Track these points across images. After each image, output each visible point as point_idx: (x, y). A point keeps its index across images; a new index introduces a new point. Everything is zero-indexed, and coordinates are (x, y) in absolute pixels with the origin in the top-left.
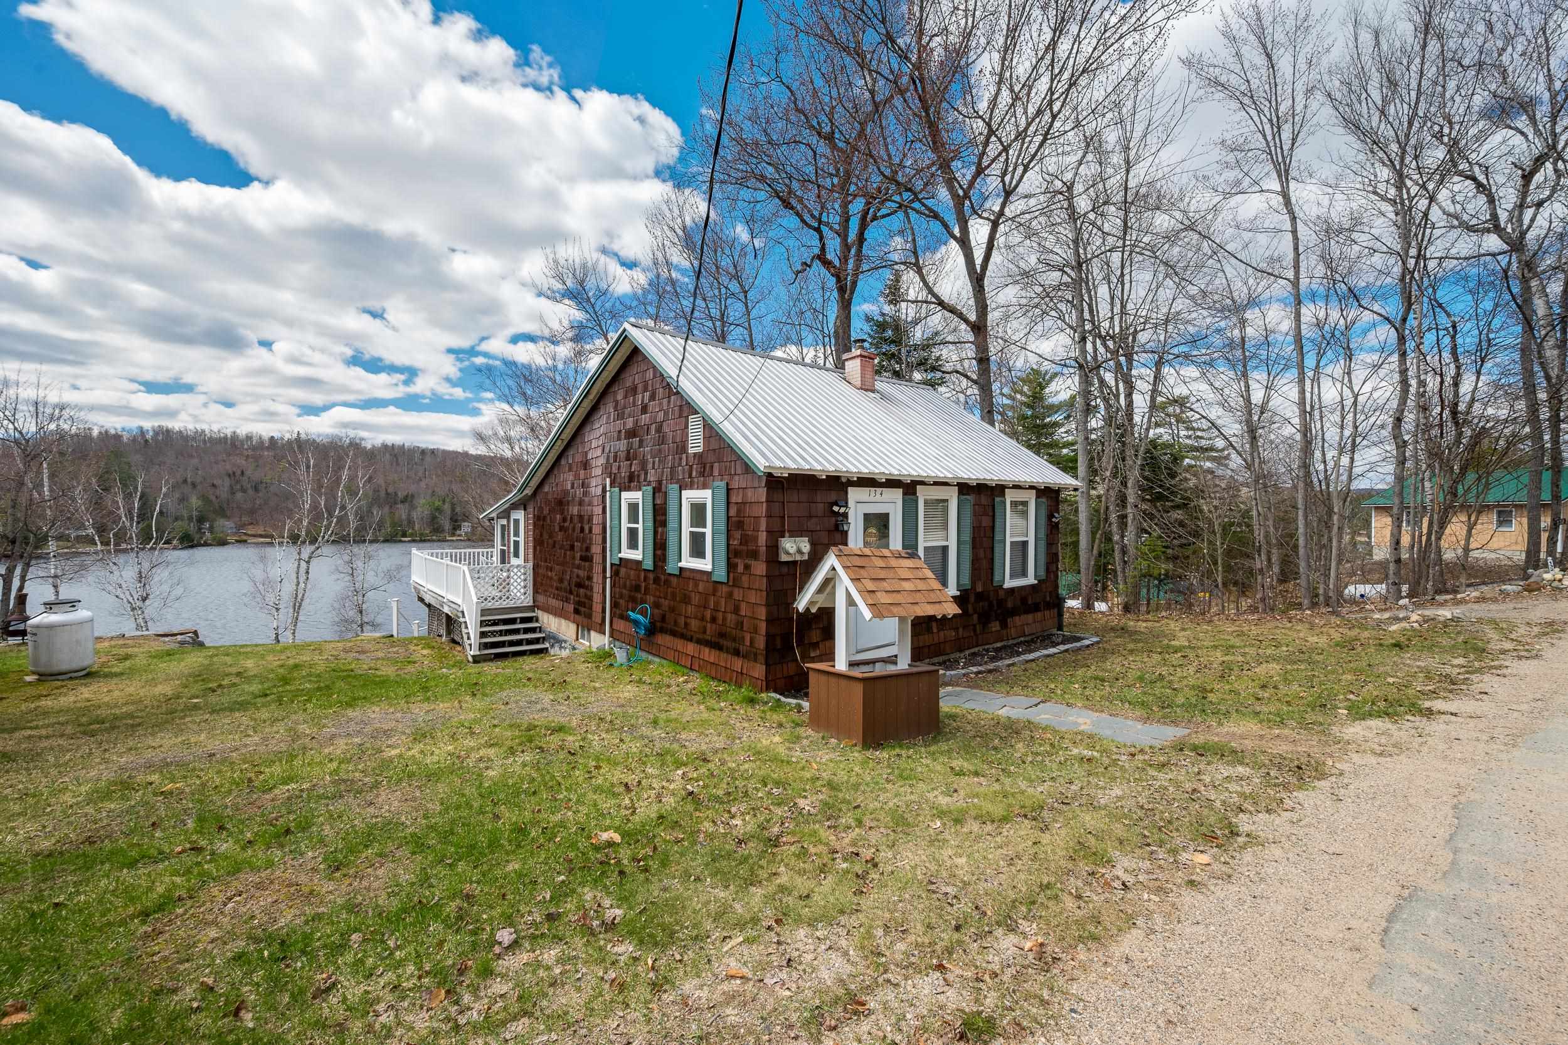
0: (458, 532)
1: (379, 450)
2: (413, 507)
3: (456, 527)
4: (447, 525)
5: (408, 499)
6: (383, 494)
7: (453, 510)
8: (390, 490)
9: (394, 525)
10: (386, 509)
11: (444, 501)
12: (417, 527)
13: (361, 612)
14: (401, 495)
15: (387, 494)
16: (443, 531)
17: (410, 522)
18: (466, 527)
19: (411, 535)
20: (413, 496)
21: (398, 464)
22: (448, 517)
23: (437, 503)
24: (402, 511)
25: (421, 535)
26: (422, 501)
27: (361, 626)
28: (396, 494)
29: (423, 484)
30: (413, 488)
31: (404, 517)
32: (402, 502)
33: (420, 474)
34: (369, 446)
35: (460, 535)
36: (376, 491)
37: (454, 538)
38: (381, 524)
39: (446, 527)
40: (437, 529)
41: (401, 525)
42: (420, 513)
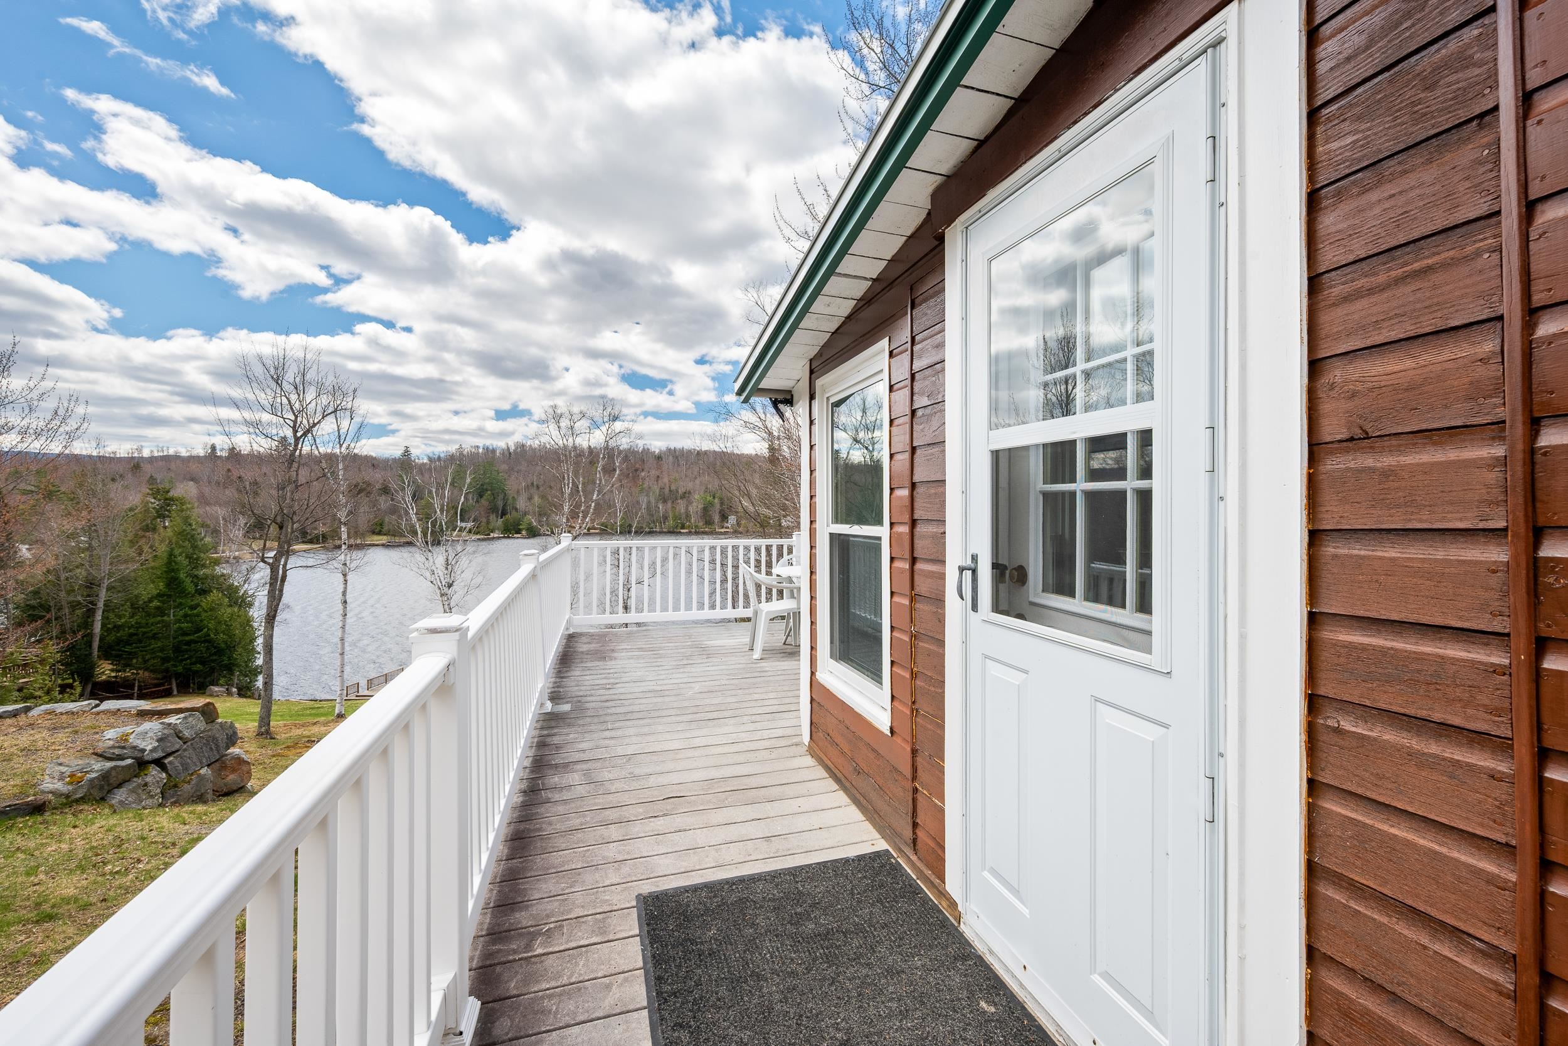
0: (726, 525)
1: (665, 453)
2: (690, 503)
3: (724, 517)
4: (717, 518)
5: (686, 495)
6: (667, 491)
7: (722, 504)
8: (673, 488)
9: (675, 518)
10: (669, 504)
11: (714, 498)
12: (693, 520)
14: (681, 491)
15: (670, 491)
16: (713, 523)
17: (688, 516)
18: (732, 519)
19: (689, 528)
20: (690, 493)
21: (679, 465)
22: (717, 511)
23: (709, 498)
24: (681, 506)
25: (696, 526)
26: (697, 497)
28: (677, 492)
29: (697, 482)
30: (690, 486)
31: (683, 511)
32: (681, 498)
33: (696, 473)
34: (657, 451)
35: (728, 528)
36: (662, 489)
37: (722, 530)
38: (665, 518)
39: (716, 521)
40: (709, 522)
41: (680, 519)
42: (696, 507)
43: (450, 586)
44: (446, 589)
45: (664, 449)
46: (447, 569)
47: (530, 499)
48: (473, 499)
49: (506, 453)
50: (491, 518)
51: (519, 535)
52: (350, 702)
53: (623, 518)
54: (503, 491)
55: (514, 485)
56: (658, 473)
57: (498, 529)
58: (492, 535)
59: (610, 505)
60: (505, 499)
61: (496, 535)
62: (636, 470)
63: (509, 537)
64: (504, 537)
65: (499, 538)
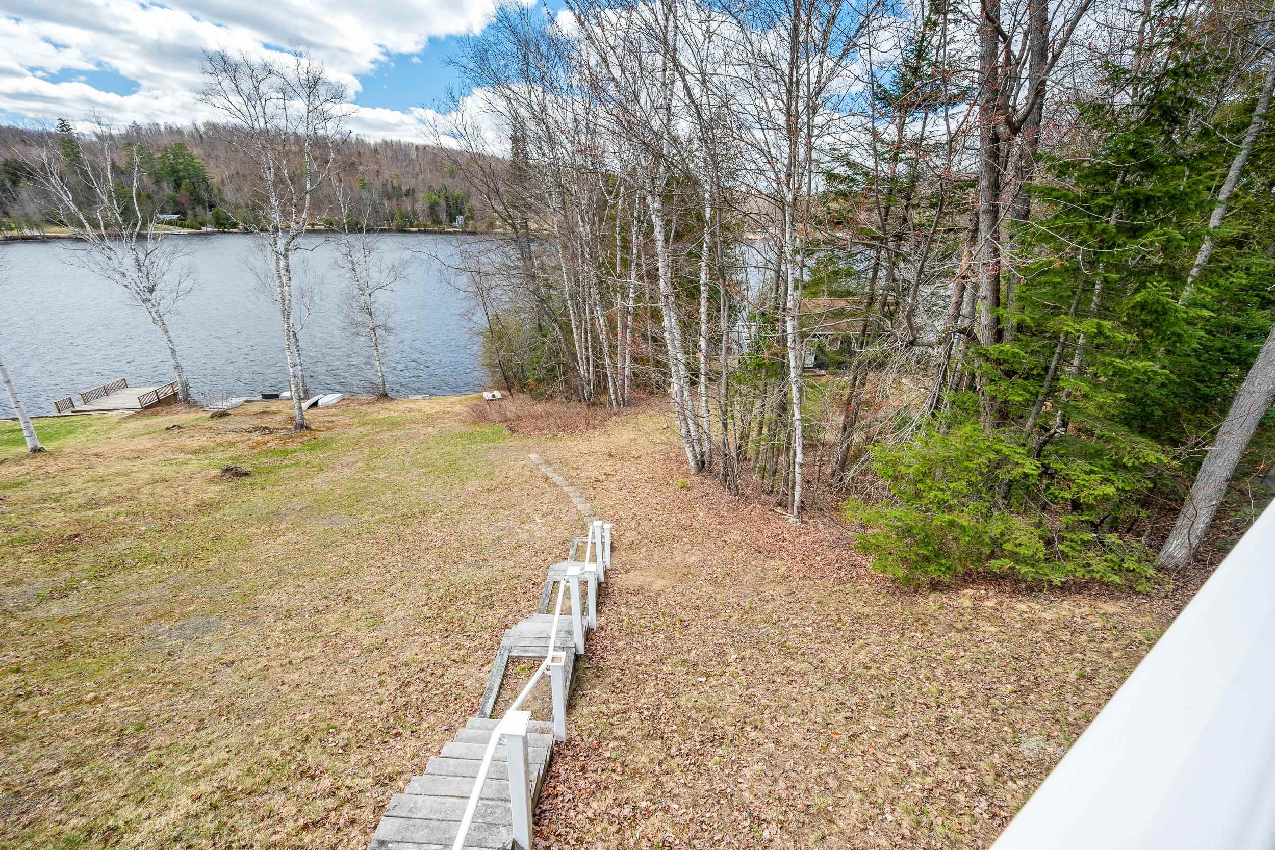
0: (454, 224)
1: (381, 145)
2: (415, 201)
3: (452, 219)
4: (444, 217)
5: (410, 193)
6: (389, 188)
7: (448, 203)
8: (395, 183)
9: (402, 216)
10: (394, 202)
11: (439, 195)
12: (421, 219)
13: (371, 314)
14: (404, 188)
15: (393, 187)
16: (442, 222)
17: (415, 214)
18: (460, 219)
19: (417, 226)
20: (413, 190)
21: (397, 160)
22: (445, 210)
23: (434, 197)
24: (407, 204)
25: (425, 226)
26: (421, 195)
27: (374, 329)
28: (400, 188)
29: (420, 179)
30: (412, 183)
31: (409, 209)
32: (406, 195)
33: (417, 169)
34: (372, 143)
35: (456, 227)
36: (384, 185)
37: (451, 230)
38: (393, 217)
39: (444, 220)
40: (437, 222)
41: (408, 217)
42: (421, 205)
43: (151, 290)
44: (148, 295)
45: (379, 141)
46: (140, 271)
47: (239, 189)
48: (169, 187)
49: (196, 135)
50: (197, 210)
51: (236, 230)
52: (62, 420)
53: (348, 216)
54: (204, 180)
55: (215, 173)
56: (376, 167)
57: (210, 223)
58: (204, 229)
59: (331, 199)
60: (208, 188)
61: (209, 230)
62: (353, 164)
63: (225, 232)
64: (219, 232)
65: (213, 233)
